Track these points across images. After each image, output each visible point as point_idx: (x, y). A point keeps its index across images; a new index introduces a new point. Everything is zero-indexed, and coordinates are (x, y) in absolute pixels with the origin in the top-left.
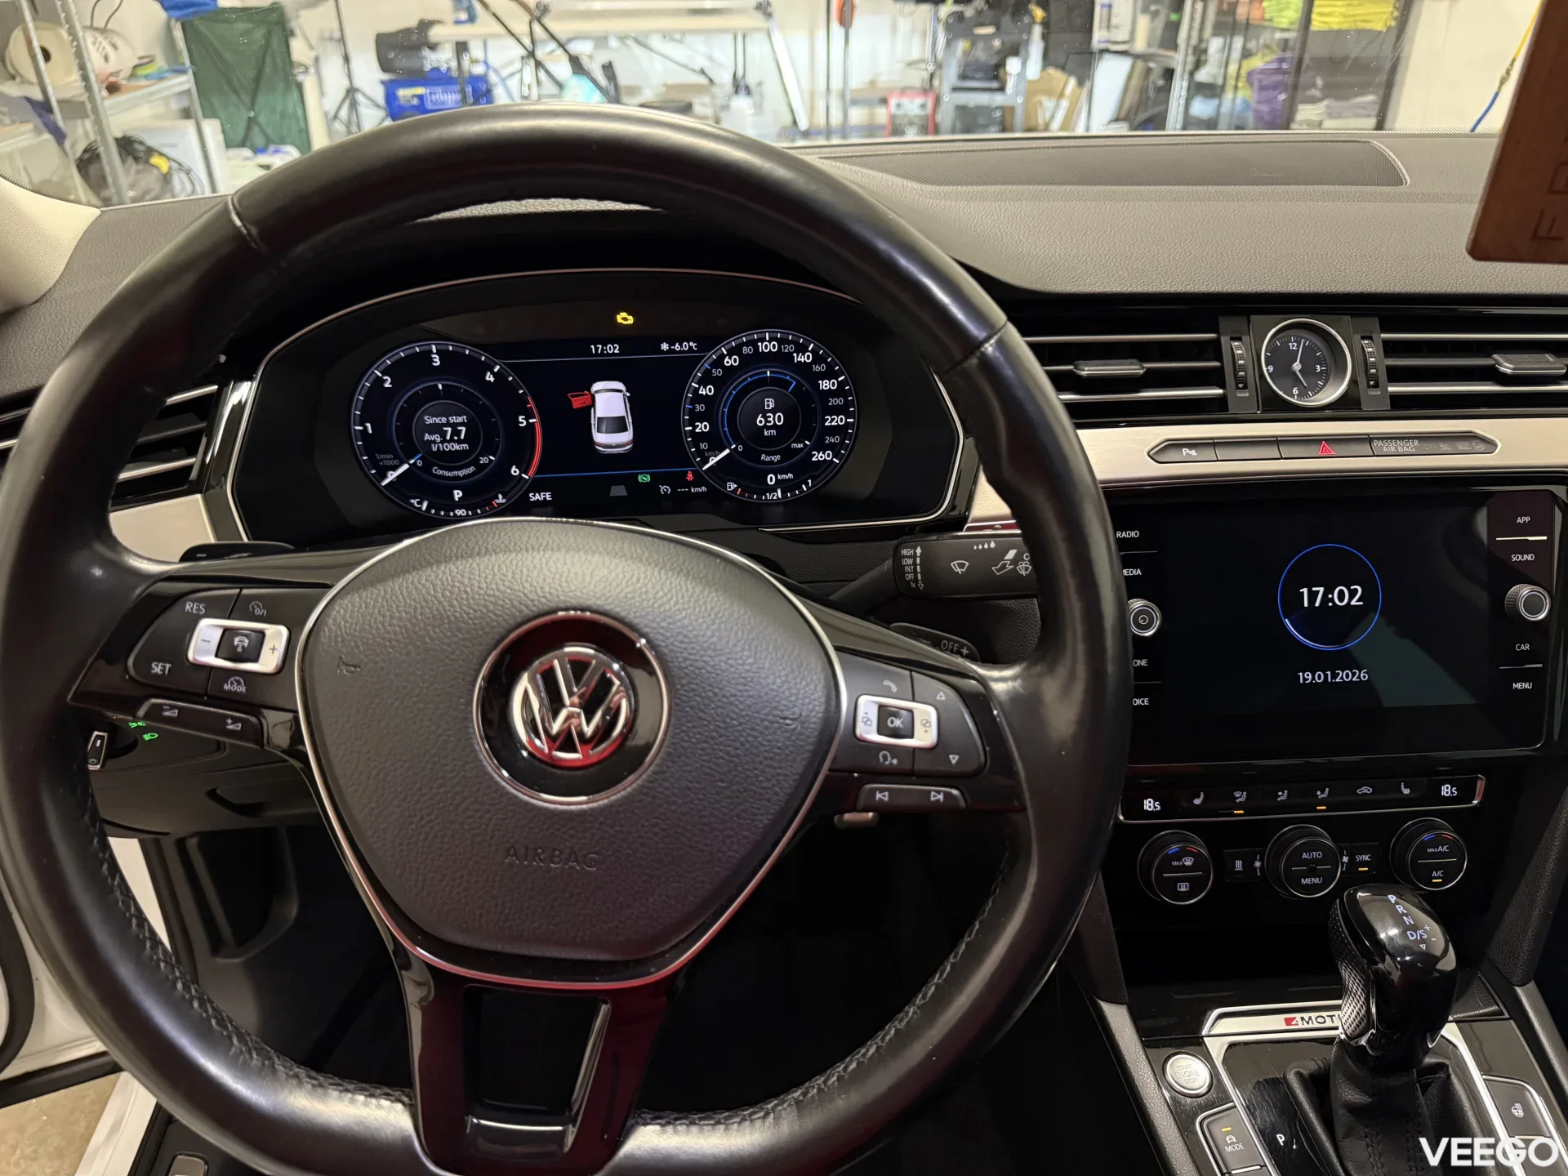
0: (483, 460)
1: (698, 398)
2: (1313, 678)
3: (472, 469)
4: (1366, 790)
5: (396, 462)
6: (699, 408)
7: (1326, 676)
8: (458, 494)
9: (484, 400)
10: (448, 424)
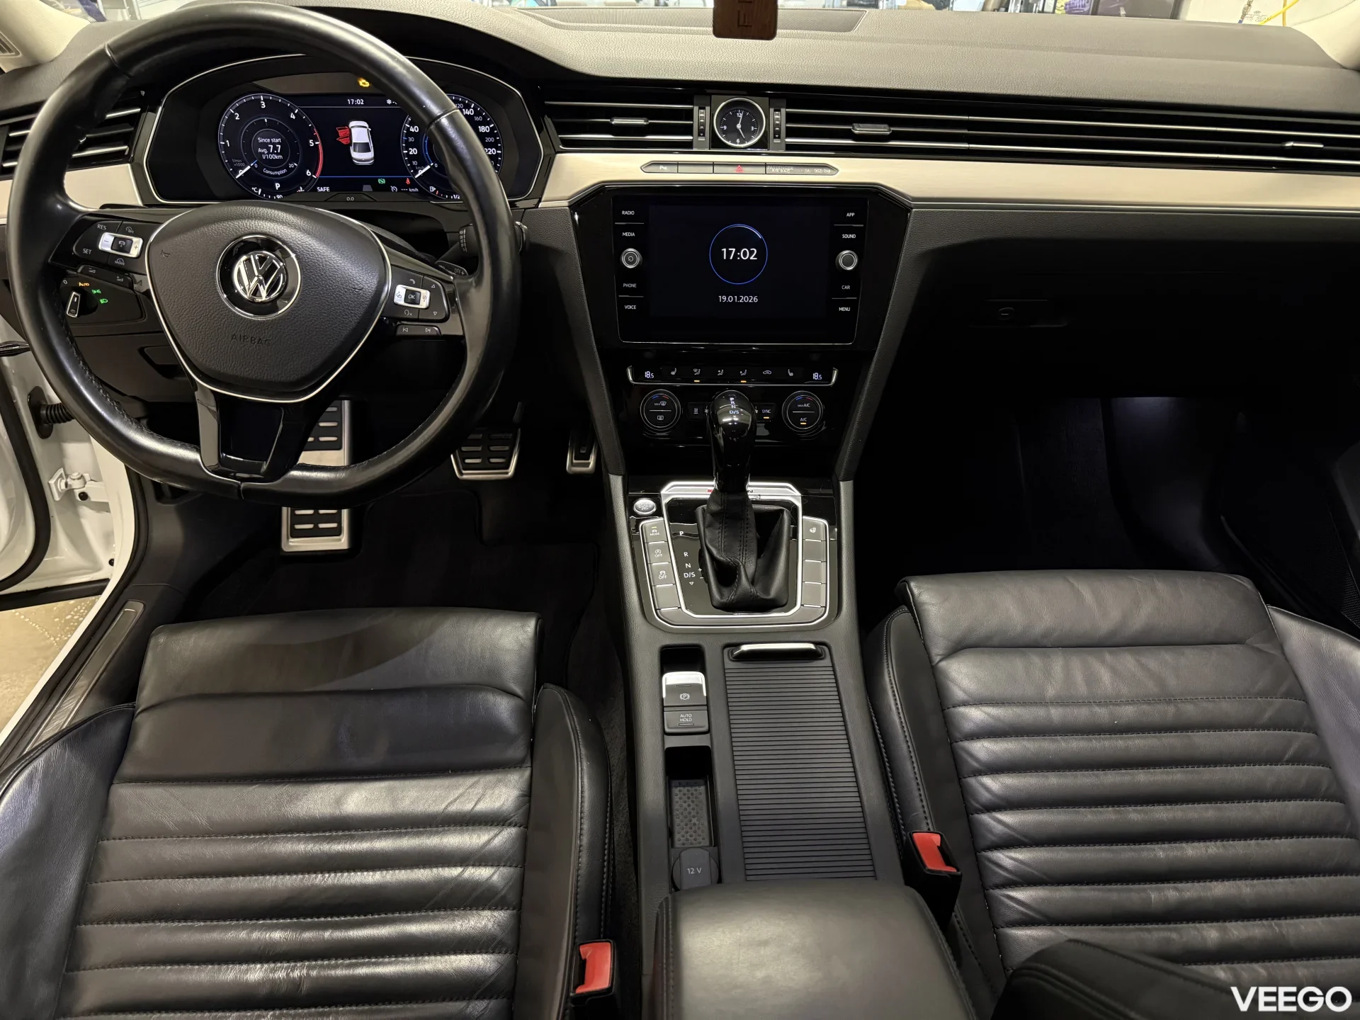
0: (291, 166)
1: (409, 134)
2: (727, 299)
3: (285, 171)
4: (768, 372)
5: (243, 164)
6: (411, 139)
7: (734, 298)
8: (278, 186)
9: (290, 130)
10: (271, 143)
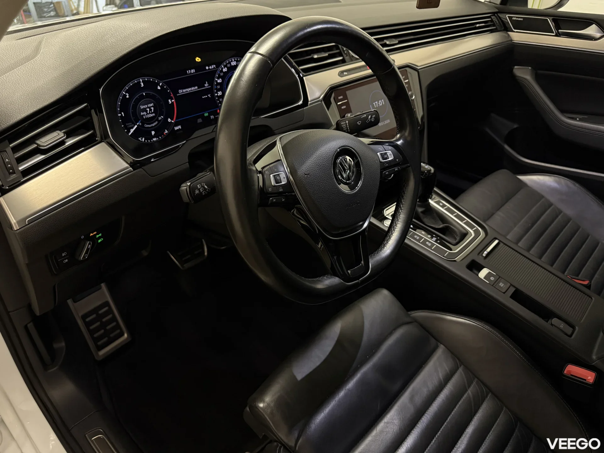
0: (160, 118)
1: (218, 84)
3: (157, 122)
5: (133, 125)
6: (219, 87)
8: (153, 133)
9: (158, 96)
10: (148, 107)
